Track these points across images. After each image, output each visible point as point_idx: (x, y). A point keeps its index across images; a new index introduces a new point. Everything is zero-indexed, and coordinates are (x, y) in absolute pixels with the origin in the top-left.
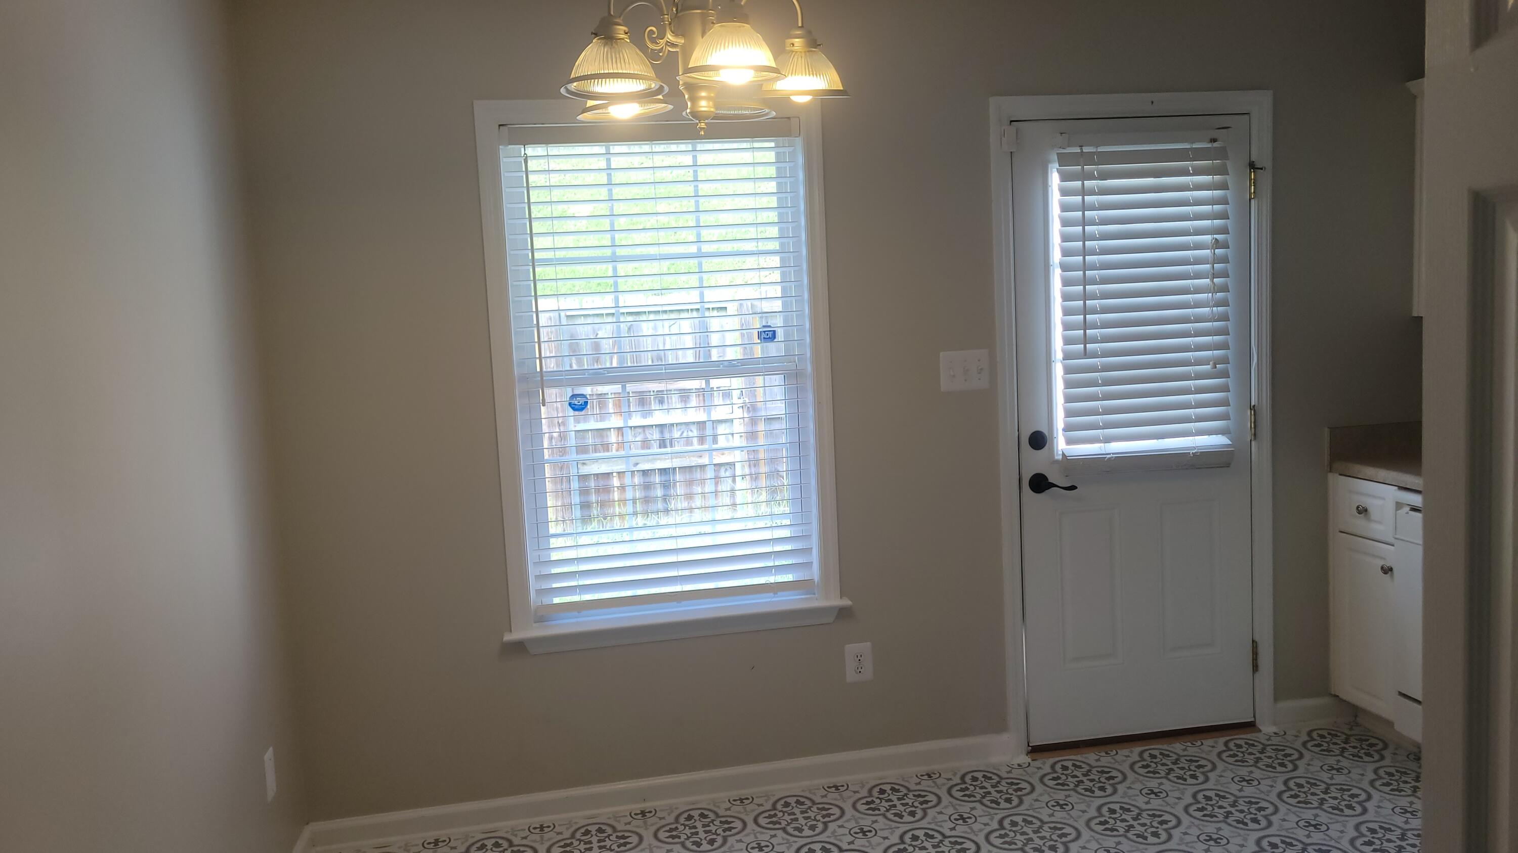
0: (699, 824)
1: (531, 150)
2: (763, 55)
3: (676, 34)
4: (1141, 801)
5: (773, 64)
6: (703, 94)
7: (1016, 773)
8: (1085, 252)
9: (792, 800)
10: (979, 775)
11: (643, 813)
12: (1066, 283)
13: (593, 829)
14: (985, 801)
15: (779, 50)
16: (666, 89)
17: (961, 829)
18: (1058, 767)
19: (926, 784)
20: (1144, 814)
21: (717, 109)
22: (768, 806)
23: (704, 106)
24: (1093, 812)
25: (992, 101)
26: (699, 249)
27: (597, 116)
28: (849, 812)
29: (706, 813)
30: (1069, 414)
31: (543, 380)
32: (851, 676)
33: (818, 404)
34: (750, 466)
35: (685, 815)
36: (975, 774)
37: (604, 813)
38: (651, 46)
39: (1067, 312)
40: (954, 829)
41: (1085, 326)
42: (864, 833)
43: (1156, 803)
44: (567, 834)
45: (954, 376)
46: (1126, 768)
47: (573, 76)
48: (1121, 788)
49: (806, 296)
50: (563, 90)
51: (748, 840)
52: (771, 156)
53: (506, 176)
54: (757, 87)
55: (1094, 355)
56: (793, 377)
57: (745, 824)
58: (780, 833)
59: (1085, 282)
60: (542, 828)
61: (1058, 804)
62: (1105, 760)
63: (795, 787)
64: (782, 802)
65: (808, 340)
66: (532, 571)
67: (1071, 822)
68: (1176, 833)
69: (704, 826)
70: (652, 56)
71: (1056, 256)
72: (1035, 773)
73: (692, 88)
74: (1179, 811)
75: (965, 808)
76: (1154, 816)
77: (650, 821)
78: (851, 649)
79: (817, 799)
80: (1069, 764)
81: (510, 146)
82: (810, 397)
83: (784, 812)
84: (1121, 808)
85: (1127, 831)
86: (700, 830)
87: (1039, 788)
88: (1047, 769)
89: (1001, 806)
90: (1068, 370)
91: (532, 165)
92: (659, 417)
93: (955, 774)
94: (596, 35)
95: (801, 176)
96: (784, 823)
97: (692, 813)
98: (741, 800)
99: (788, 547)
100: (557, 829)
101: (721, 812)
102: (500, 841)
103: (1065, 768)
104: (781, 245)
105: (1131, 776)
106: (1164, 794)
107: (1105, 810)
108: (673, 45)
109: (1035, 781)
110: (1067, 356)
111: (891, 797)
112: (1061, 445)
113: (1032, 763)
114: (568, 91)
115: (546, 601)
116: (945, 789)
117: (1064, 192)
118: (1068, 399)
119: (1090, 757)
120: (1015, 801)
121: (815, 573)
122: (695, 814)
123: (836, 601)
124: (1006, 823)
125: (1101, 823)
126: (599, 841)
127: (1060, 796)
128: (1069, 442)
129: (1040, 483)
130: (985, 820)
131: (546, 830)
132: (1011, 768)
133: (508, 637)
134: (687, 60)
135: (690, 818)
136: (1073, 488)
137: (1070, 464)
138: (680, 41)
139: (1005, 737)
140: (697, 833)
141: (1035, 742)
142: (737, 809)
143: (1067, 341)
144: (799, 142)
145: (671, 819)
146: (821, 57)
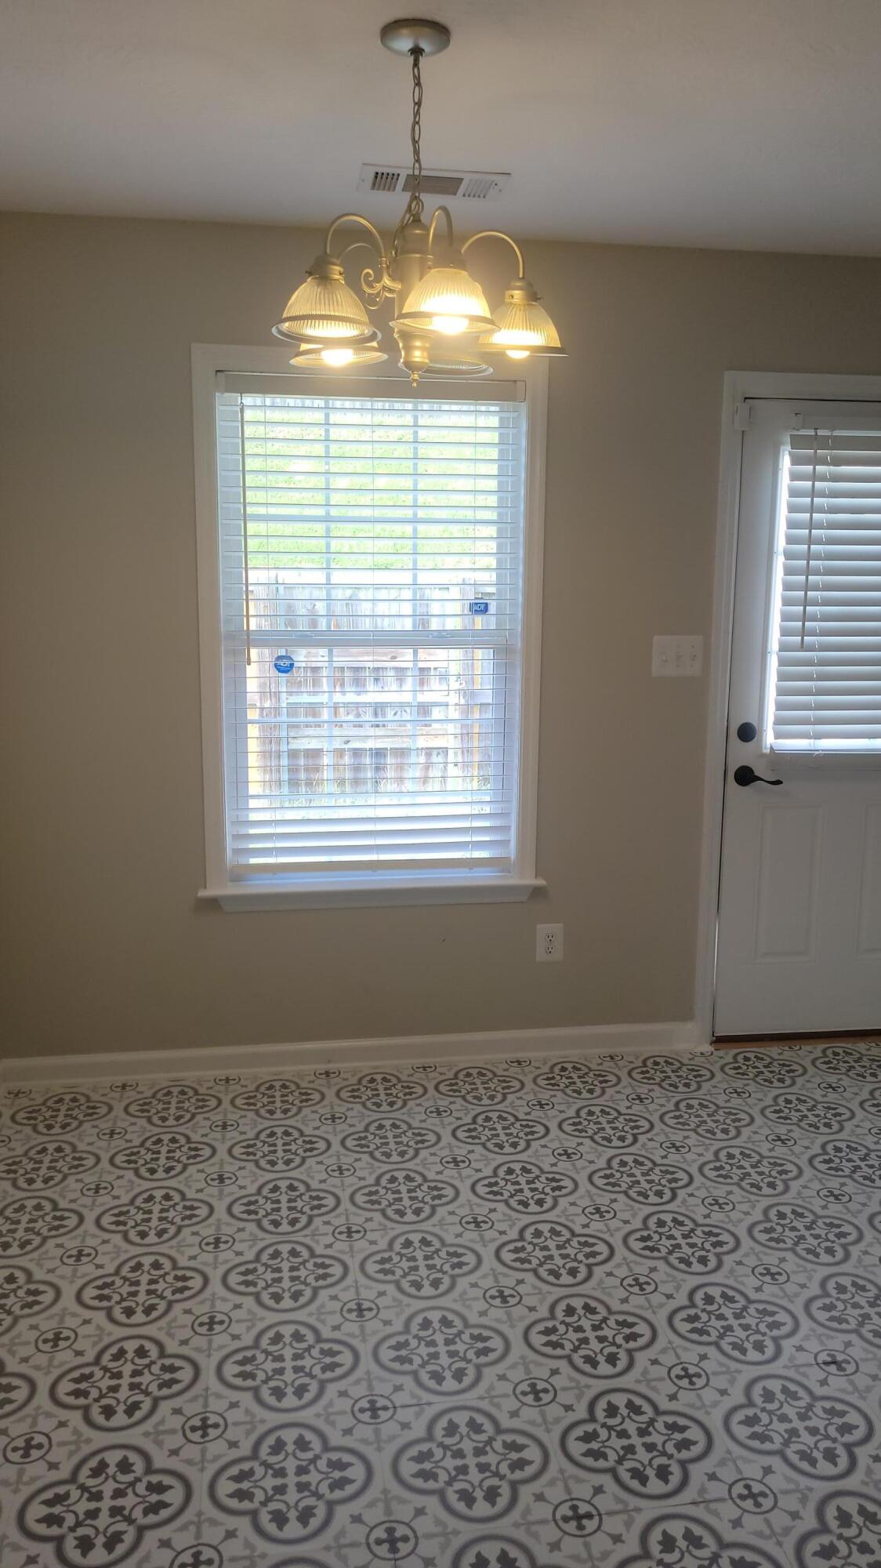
0: (381, 1087)
1: (248, 400)
2: (475, 303)
3: (393, 278)
4: (818, 1095)
5: (488, 315)
6: (418, 343)
7: (698, 1060)
8: (810, 541)
9: (474, 1072)
10: (661, 1060)
11: (327, 1074)
12: (788, 571)
13: (277, 1085)
14: (664, 1084)
15: (497, 301)
16: (379, 335)
17: (637, 1108)
18: (740, 1058)
19: (608, 1065)
20: (819, 1106)
21: (431, 361)
22: (450, 1075)
23: (418, 356)
24: (769, 1101)
25: (728, 376)
26: (415, 515)
27: (312, 362)
28: (529, 1086)
29: (388, 1077)
30: (780, 707)
31: (249, 640)
32: (541, 955)
33: (526, 680)
34: (463, 753)
35: (368, 1078)
36: (657, 1059)
37: (288, 1070)
38: (368, 291)
39: (786, 602)
40: (630, 1107)
41: (805, 618)
42: (541, 1105)
43: (832, 1096)
44: (252, 1087)
45: (666, 661)
46: (807, 1063)
47: (285, 316)
48: (800, 1081)
49: (521, 569)
50: (274, 330)
51: (427, 1104)
52: (494, 421)
53: (221, 425)
54: (473, 339)
55: (811, 649)
56: (503, 652)
57: (426, 1090)
58: (459, 1101)
59: (808, 572)
60: (227, 1080)
61: (736, 1092)
62: (788, 1055)
63: (480, 1060)
64: (464, 1072)
65: (520, 614)
66: (229, 830)
67: (746, 1109)
68: (848, 1126)
69: (386, 1089)
70: (367, 300)
71: (781, 543)
72: (716, 1062)
73: (407, 336)
74: (854, 1105)
75: (643, 1090)
76: (829, 1108)
77: (333, 1081)
78: (543, 929)
79: (499, 1072)
80: (751, 1056)
81: (227, 394)
82: (519, 674)
83: (465, 1082)
84: (798, 1099)
85: (800, 1120)
86: (382, 1092)
87: (719, 1076)
88: (729, 1059)
89: (680, 1090)
90: (782, 662)
91: (249, 415)
92: (372, 696)
93: (637, 1058)
94: (310, 274)
95: (524, 443)
96: (464, 1092)
97: (375, 1076)
98: (424, 1068)
99: (487, 824)
100: (242, 1082)
101: (404, 1078)
102: (186, 1090)
103: (747, 1059)
104: (500, 515)
105: (811, 1070)
106: (842, 1089)
107: (781, 1100)
108: (391, 291)
109: (716, 1069)
110: (783, 648)
111: (572, 1075)
112: (769, 739)
113: (715, 1053)
114: (280, 332)
115: (242, 861)
116: (626, 1070)
117: (794, 477)
118: (781, 692)
119: (774, 1051)
120: (694, 1086)
121: (512, 851)
122: (378, 1077)
123: (531, 880)
124: (682, 1106)
125: (776, 1112)
126: (282, 1096)
127: (738, 1084)
128: (778, 736)
129: (745, 776)
130: (662, 1101)
131: (231, 1082)
132: (693, 1056)
133: (203, 893)
134: (401, 307)
135: (372, 1081)
136: (778, 782)
137: (779, 759)
138: (398, 286)
139: (689, 1025)
140: (378, 1095)
141: (721, 1032)
142: (419, 1076)
143: (785, 632)
144: (524, 407)
145: (354, 1080)
146: (541, 313)
